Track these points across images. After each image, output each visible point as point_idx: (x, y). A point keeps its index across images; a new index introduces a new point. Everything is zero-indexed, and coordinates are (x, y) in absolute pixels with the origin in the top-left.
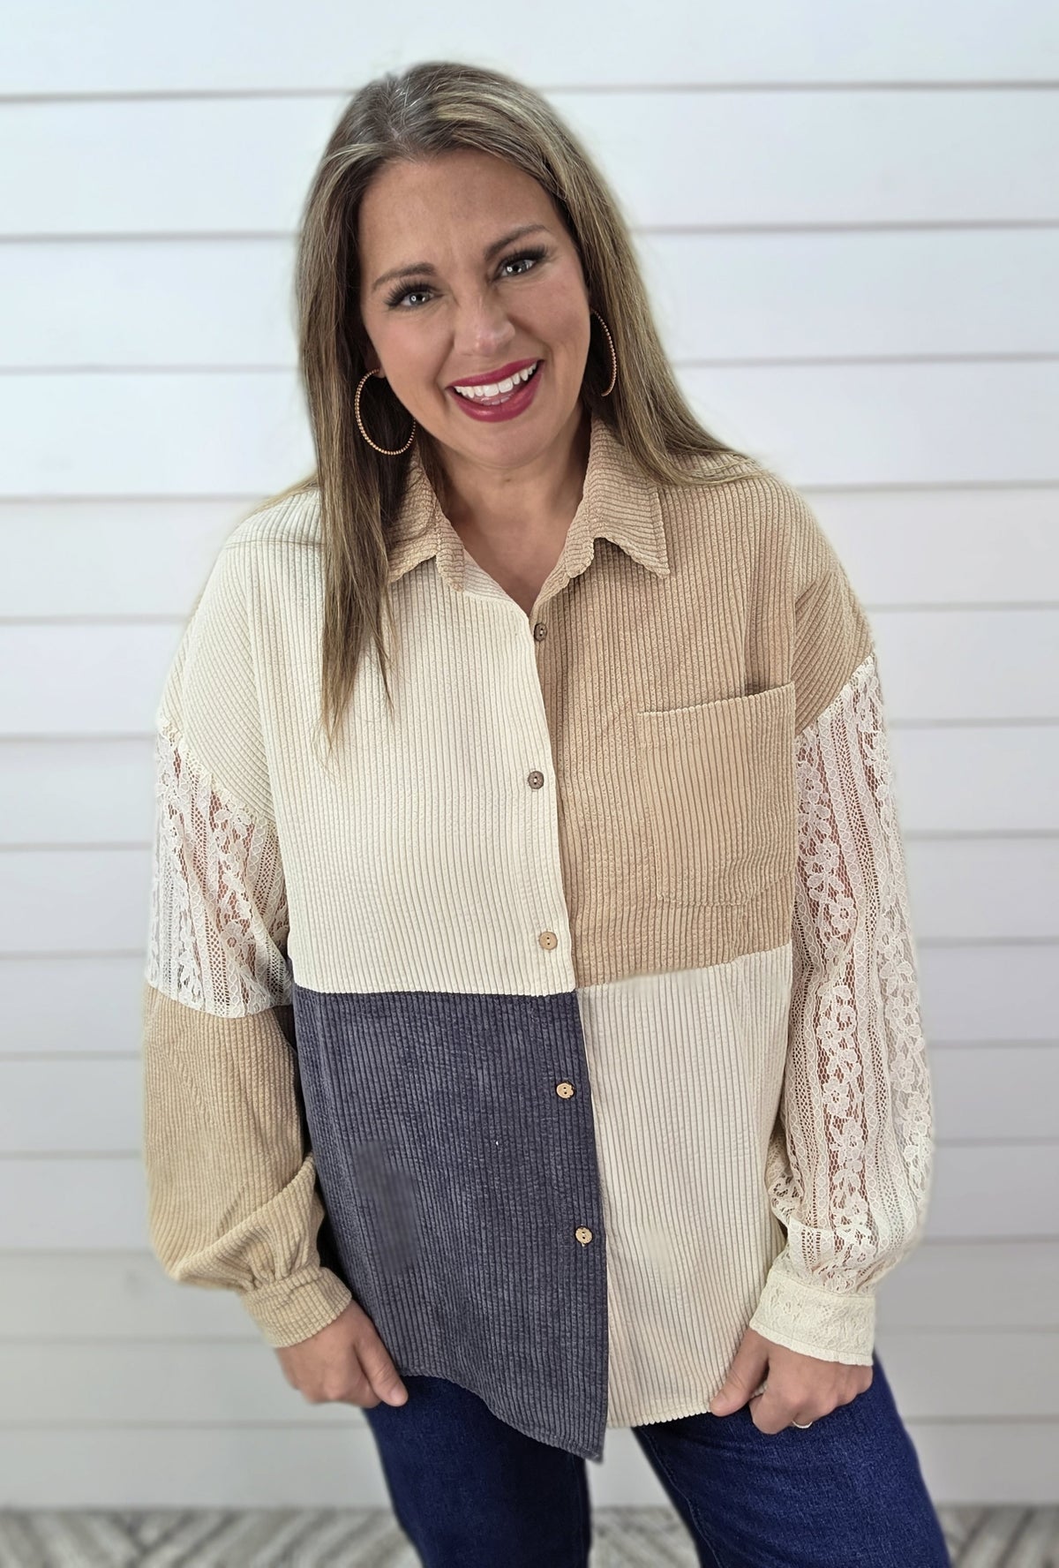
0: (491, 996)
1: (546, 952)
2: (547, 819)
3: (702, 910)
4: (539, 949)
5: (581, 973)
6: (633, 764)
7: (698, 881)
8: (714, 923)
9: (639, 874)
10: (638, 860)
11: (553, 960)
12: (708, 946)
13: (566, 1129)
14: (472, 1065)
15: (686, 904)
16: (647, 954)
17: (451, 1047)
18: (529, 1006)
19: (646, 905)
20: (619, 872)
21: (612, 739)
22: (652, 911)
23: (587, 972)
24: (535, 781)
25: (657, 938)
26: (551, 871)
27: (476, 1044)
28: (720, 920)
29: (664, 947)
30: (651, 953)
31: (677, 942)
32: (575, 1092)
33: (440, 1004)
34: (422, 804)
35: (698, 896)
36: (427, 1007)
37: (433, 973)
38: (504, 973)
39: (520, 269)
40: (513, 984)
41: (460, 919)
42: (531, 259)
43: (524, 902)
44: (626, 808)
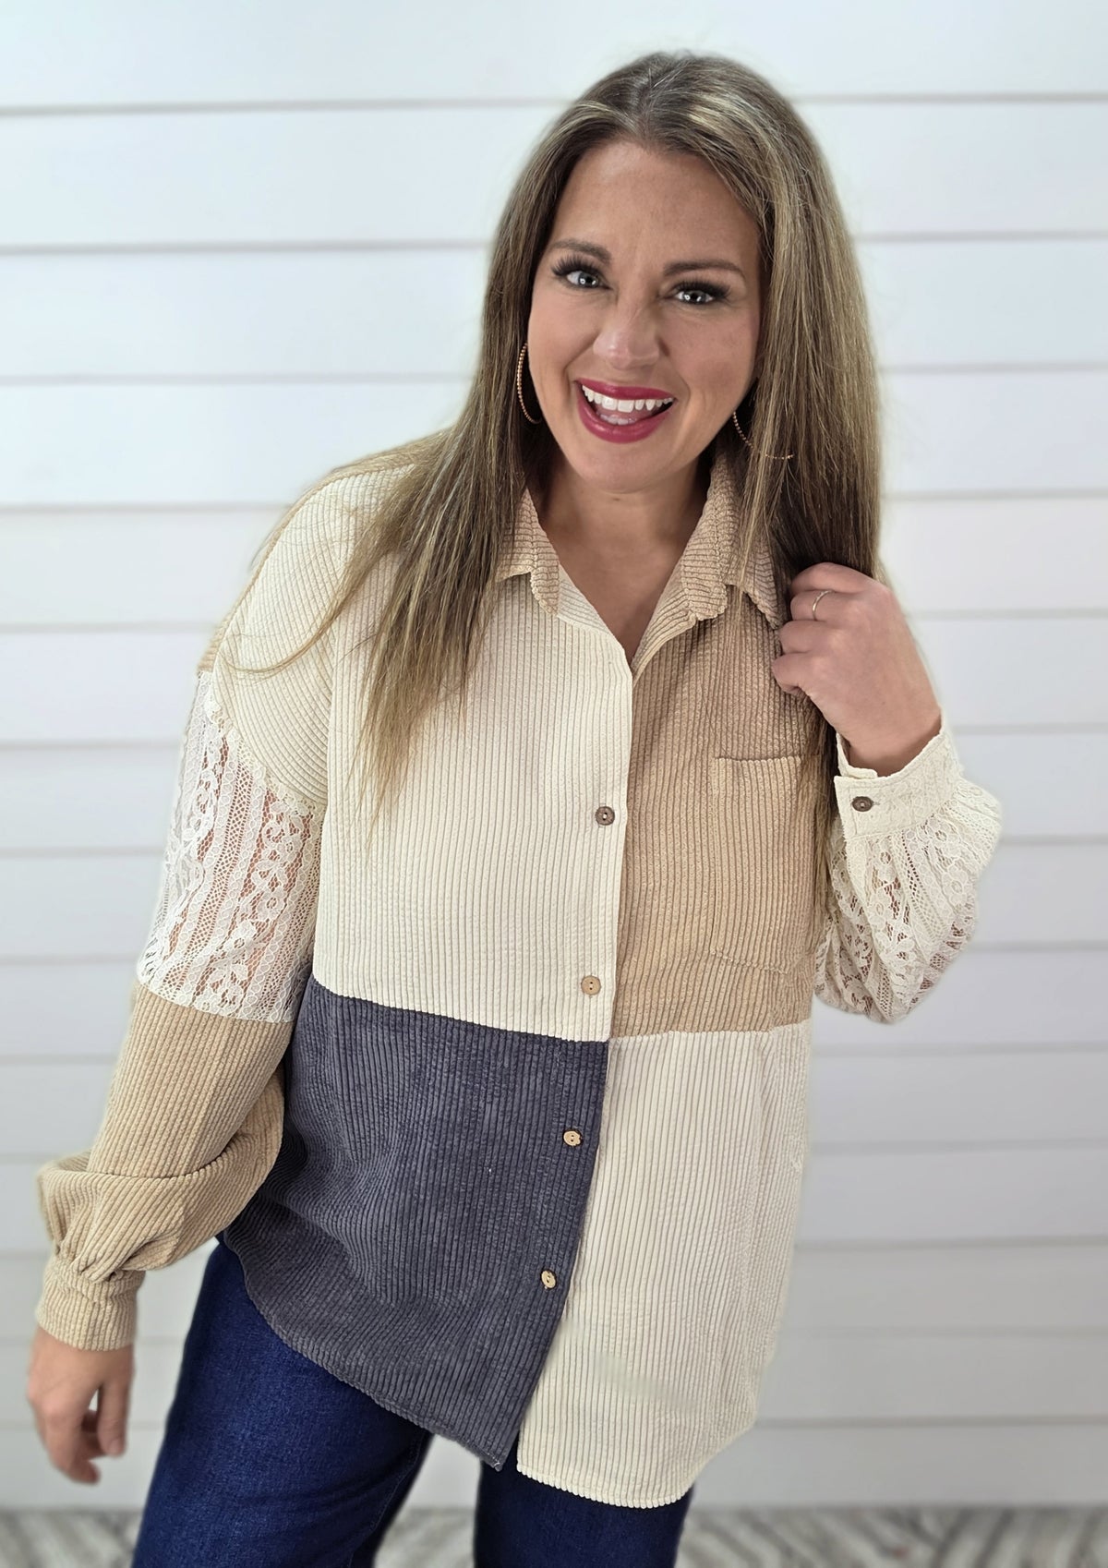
0: (519, 1033)
1: (587, 997)
2: (611, 859)
3: (751, 971)
4: (580, 993)
5: (618, 1023)
6: (703, 812)
7: (753, 939)
8: (761, 988)
9: (695, 925)
10: (697, 911)
11: (593, 1007)
12: (750, 1010)
13: (562, 1174)
14: (482, 1098)
15: (737, 962)
16: (688, 1009)
17: (464, 1077)
18: (557, 1048)
19: (698, 958)
20: (675, 921)
21: (685, 781)
22: (702, 964)
23: (624, 1023)
24: (605, 816)
25: (703, 994)
26: (609, 914)
27: (491, 1079)
28: (766, 986)
29: (706, 1004)
30: (692, 1009)
31: (720, 1001)
32: (582, 1141)
33: (462, 1033)
35: (750, 955)
36: (449, 1033)
37: (462, 1001)
38: (538, 1011)
39: (699, 299)
40: (545, 1024)
41: (504, 952)
42: (711, 295)
43: (574, 942)
44: (692, 855)
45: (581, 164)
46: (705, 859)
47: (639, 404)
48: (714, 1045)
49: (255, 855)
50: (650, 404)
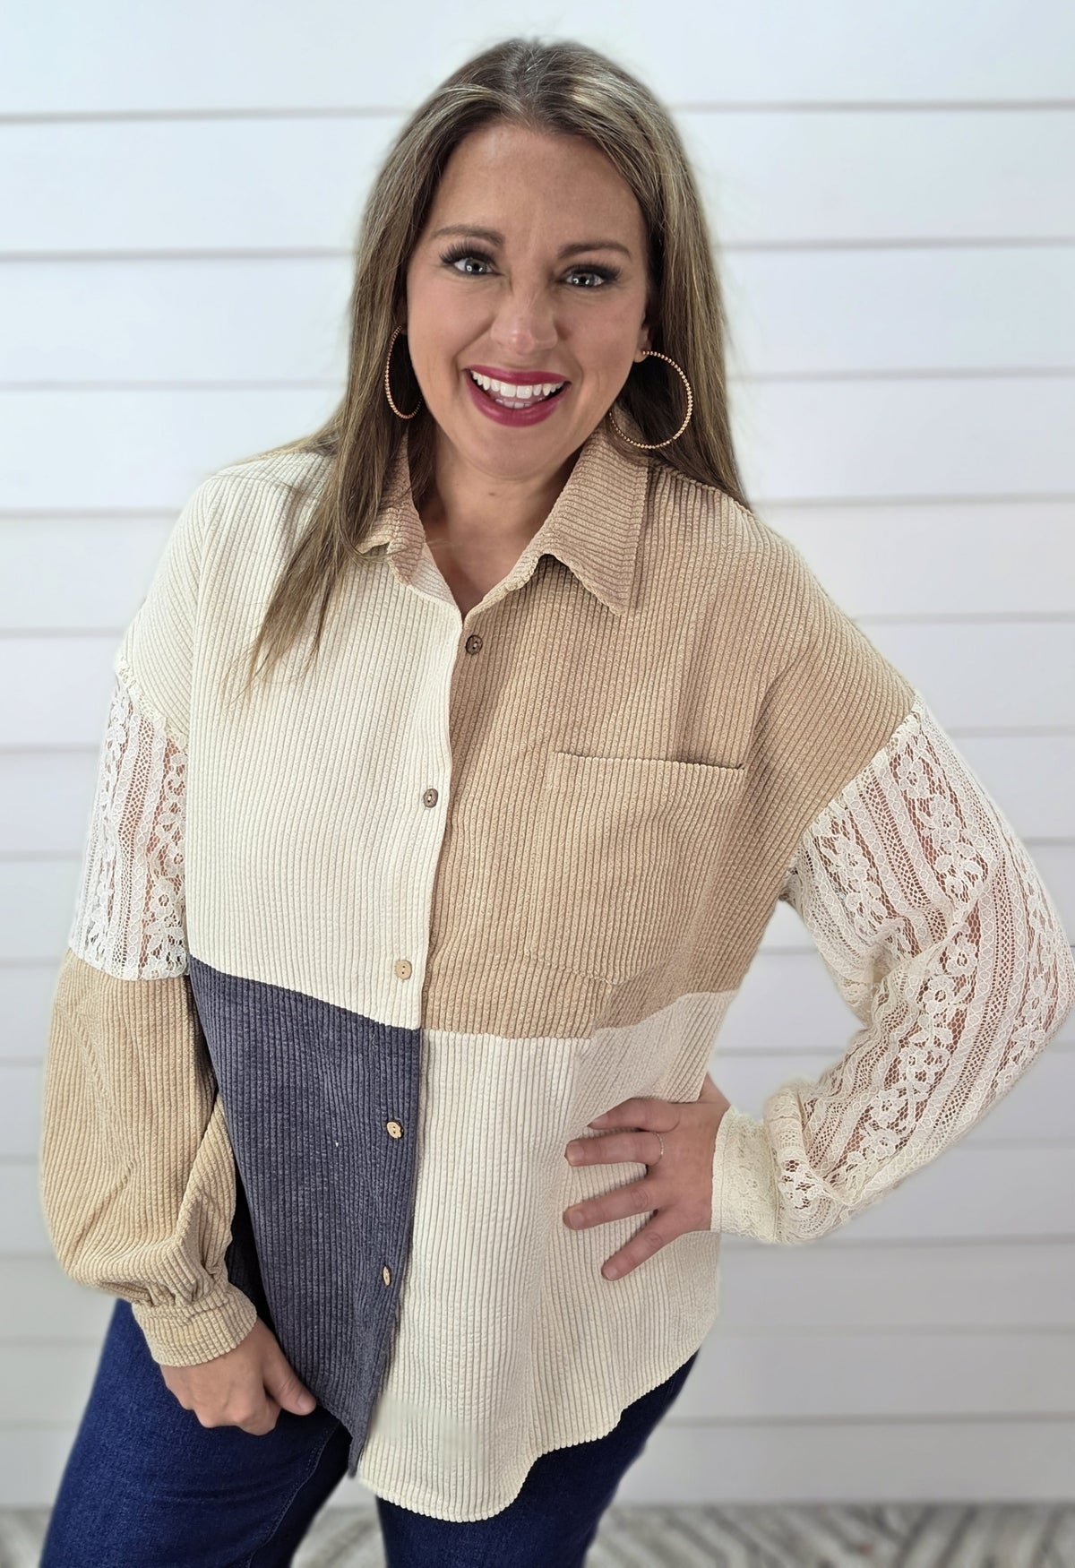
0: (339, 1009)
1: (400, 980)
2: (431, 841)
4: (394, 976)
5: (429, 1013)
6: (533, 805)
7: (572, 943)
8: (583, 996)
9: (509, 922)
10: (512, 906)
11: (404, 991)
12: (571, 1018)
13: (390, 1167)
15: (554, 966)
16: (503, 1012)
18: (371, 1030)
19: (511, 957)
20: (488, 914)
21: (518, 772)
22: (516, 966)
23: (436, 1014)
24: (429, 798)
25: (517, 997)
26: (422, 896)
27: (322, 1050)
28: (590, 995)
29: (522, 1009)
30: (506, 1012)
31: (537, 1007)
32: (403, 1134)
33: (293, 1002)
34: (310, 794)
35: (569, 962)
36: (281, 1002)
37: (290, 969)
38: (354, 990)
39: (587, 282)
40: (360, 1003)
41: (323, 922)
42: (602, 277)
43: (389, 922)
44: (512, 849)
45: (461, 151)
46: (526, 854)
47: (537, 389)
48: (532, 1052)
49: (157, 808)
50: (548, 389)
